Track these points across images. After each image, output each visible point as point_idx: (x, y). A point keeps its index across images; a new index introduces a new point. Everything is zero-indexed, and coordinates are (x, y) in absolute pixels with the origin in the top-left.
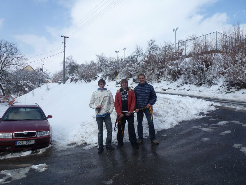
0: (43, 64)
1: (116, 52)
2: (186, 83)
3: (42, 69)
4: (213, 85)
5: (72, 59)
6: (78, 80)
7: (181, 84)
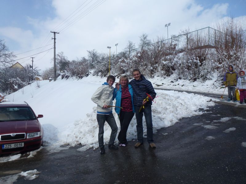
0: (33, 61)
1: (108, 47)
2: (180, 78)
3: (32, 66)
4: (207, 80)
5: (63, 55)
6: (69, 76)
7: (175, 80)
